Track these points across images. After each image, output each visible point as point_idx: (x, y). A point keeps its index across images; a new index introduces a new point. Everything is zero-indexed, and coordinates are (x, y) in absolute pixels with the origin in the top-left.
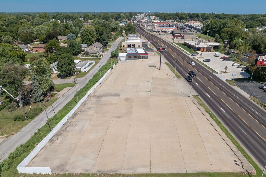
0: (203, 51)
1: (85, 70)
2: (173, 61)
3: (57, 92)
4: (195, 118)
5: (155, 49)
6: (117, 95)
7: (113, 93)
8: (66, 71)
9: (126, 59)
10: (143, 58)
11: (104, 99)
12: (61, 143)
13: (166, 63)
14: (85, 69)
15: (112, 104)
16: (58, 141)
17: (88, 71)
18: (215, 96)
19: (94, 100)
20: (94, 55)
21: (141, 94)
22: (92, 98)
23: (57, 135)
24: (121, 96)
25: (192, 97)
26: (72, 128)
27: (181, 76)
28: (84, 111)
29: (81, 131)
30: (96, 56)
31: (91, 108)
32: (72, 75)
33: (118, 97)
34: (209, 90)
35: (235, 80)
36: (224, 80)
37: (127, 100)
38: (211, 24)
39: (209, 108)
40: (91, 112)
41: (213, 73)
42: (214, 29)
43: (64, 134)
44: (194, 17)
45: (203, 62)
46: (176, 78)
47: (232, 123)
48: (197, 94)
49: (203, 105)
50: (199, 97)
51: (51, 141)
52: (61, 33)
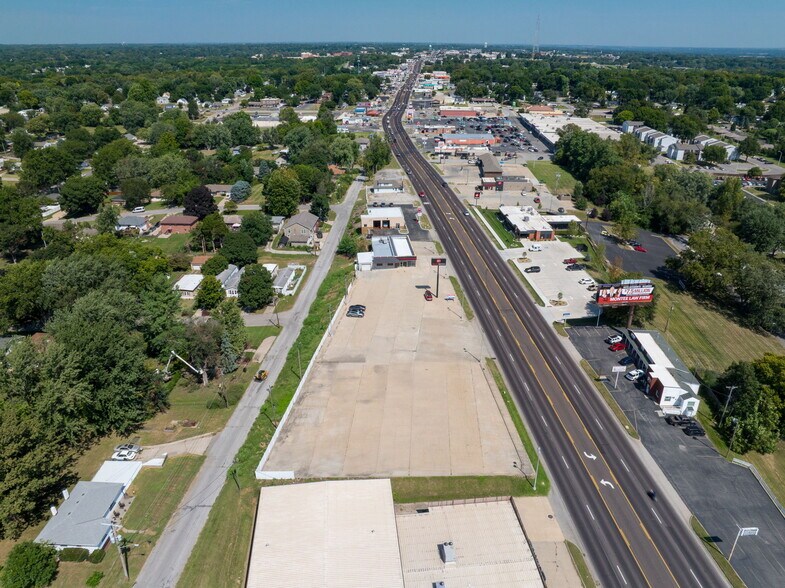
0: (535, 238)
1: (291, 292)
2: (466, 271)
3: (254, 351)
4: (479, 402)
5: (433, 233)
6: (360, 360)
7: (354, 355)
8: (256, 300)
9: (372, 269)
10: (405, 265)
11: (341, 367)
12: (293, 442)
13: (451, 278)
14: (290, 289)
15: (354, 378)
16: (289, 440)
17: (297, 293)
18: (523, 359)
19: (324, 370)
20: (302, 245)
21: (401, 356)
22: (321, 366)
23: (285, 430)
24: (368, 361)
25: (484, 362)
26: (302, 420)
27: (475, 314)
28: (313, 392)
29: (316, 425)
30: (306, 249)
31: (322, 386)
32: (268, 304)
33: (362, 364)
34: (516, 345)
35: (570, 322)
36: (550, 323)
37: (377, 369)
38: (574, 142)
39: (506, 382)
40: (324, 394)
41: (537, 305)
42: (580, 158)
43: (294, 429)
44: (549, 88)
45: (525, 274)
46: (464, 319)
47: (532, 409)
48: (494, 355)
49: (497, 378)
50: (497, 362)
51: (280, 439)
52: (213, 174)
